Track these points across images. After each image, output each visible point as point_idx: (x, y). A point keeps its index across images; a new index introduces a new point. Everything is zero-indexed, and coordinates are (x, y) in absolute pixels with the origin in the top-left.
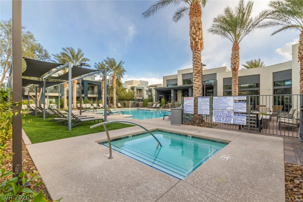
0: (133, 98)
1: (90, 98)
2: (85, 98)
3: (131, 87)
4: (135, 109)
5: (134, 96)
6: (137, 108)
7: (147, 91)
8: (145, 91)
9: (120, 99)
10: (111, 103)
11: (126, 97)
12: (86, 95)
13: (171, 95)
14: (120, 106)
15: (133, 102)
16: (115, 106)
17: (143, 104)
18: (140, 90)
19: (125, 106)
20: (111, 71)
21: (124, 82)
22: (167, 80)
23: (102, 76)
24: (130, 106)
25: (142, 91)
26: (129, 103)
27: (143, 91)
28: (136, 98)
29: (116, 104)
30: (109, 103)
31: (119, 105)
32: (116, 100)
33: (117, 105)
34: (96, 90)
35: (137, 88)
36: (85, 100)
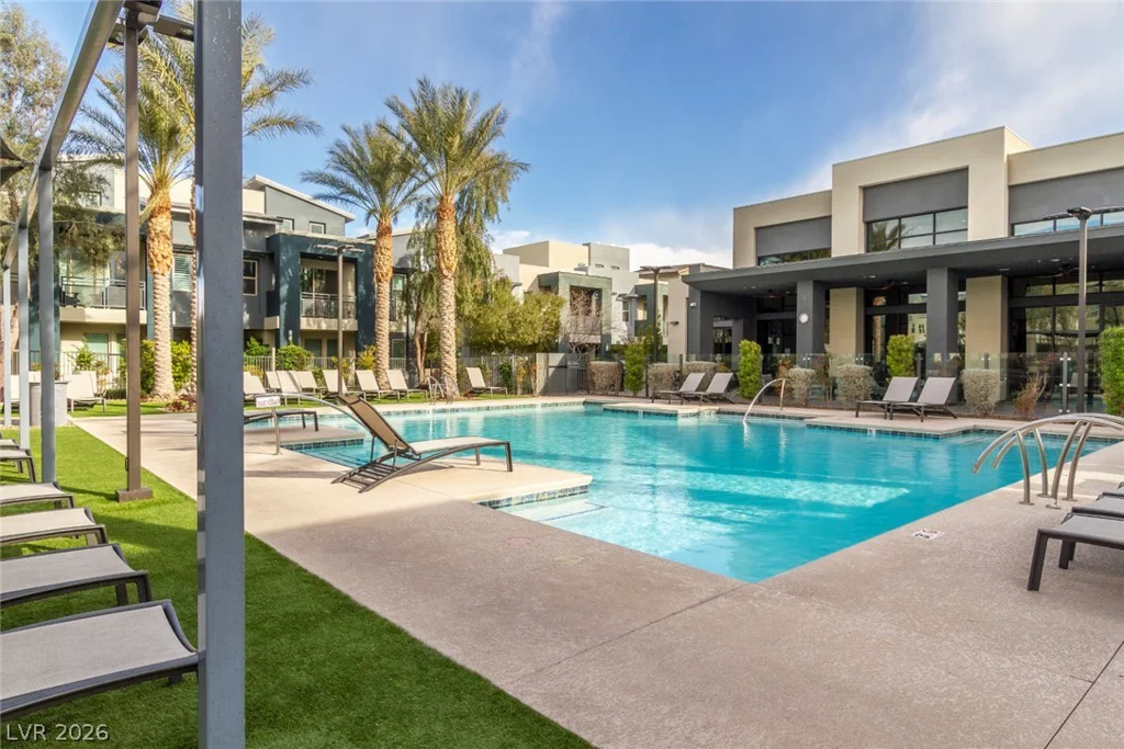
0: (555, 338)
1: (313, 340)
2: (287, 336)
3: (539, 277)
4: (573, 403)
5: (557, 327)
6: (582, 399)
7: (626, 300)
8: (614, 297)
9: (478, 345)
10: (427, 365)
11: (514, 330)
12: (292, 322)
13: (794, 321)
14: (482, 384)
15: (556, 359)
16: (451, 385)
17: (617, 376)
18: (590, 292)
19: (506, 383)
20: (431, 178)
21: (501, 252)
22: (757, 229)
23: (379, 208)
24: (540, 382)
25: (600, 297)
26: (530, 369)
27: (604, 300)
28: (566, 337)
29: (454, 372)
30: (420, 364)
31: (476, 378)
32: (459, 349)
33: (462, 376)
34: (348, 290)
35: (575, 284)
36: (283, 346)
